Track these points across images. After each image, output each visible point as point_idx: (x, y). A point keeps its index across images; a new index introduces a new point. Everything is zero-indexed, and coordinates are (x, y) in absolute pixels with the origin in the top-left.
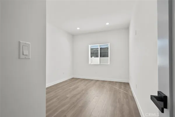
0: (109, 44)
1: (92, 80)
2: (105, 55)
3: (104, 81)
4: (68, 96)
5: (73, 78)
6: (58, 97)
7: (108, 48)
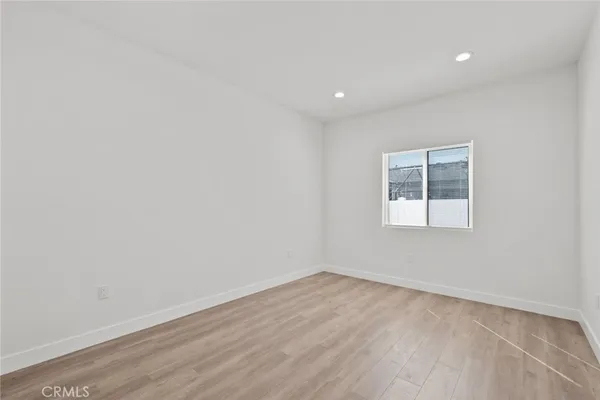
0: (471, 145)
1: (396, 288)
2: (453, 191)
3: (446, 299)
4: (287, 350)
5: (324, 273)
6: (254, 348)
7: (467, 163)
